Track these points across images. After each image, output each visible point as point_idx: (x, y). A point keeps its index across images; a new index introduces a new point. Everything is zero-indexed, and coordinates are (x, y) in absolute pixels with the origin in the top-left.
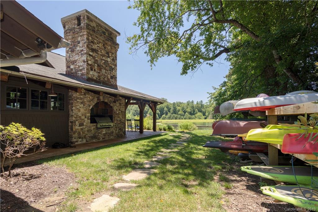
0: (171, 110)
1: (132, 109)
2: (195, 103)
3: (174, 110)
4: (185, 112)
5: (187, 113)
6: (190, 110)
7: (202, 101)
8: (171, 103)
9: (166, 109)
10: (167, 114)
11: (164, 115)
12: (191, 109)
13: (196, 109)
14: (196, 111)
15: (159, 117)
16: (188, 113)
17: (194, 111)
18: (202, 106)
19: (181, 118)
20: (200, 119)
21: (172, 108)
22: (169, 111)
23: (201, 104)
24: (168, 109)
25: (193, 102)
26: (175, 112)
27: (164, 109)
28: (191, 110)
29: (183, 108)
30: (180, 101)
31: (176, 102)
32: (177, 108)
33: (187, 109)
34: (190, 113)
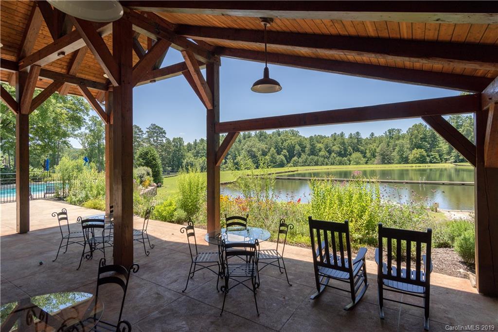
0: (307, 149)
1: (243, 149)
2: (347, 136)
3: (311, 148)
4: (330, 152)
5: (333, 154)
6: (338, 149)
7: (358, 133)
8: (306, 137)
9: (297, 147)
10: (299, 156)
11: (295, 158)
12: (340, 146)
13: (350, 147)
14: (349, 151)
15: (287, 161)
16: (335, 153)
17: (345, 150)
18: (359, 141)
19: (325, 163)
20: (358, 163)
21: (308, 146)
22: (304, 151)
23: (358, 138)
24: (301, 147)
25: (342, 135)
26: (313, 152)
27: (294, 147)
28: (341, 149)
29: (327, 147)
30: (319, 135)
31: (313, 135)
32: (316, 146)
33: (334, 147)
34: (340, 154)
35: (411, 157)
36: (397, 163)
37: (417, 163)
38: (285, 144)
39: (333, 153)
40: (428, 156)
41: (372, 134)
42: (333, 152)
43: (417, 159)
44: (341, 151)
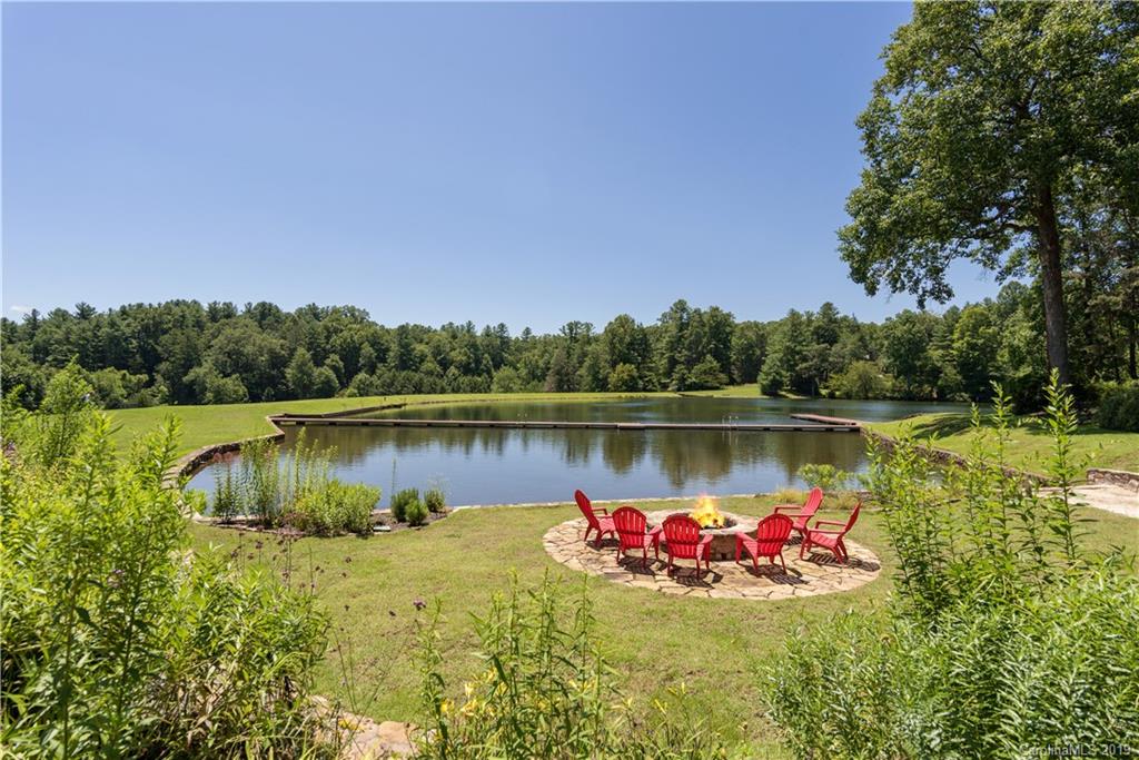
0: (391, 354)
2: (479, 331)
3: (402, 354)
4: (445, 364)
5: (453, 370)
6: (464, 359)
7: (502, 326)
8: (387, 327)
9: (367, 349)
10: (372, 371)
11: (362, 376)
12: (467, 352)
13: (486, 355)
14: (484, 362)
15: (341, 383)
16: (456, 367)
17: (478, 361)
18: (505, 342)
19: (439, 388)
20: (508, 390)
21: (394, 347)
22: (383, 360)
23: (501, 337)
24: (377, 351)
25: (469, 327)
26: (407, 361)
27: (360, 349)
28: (469, 358)
29: (437, 352)
30: (417, 323)
32: (414, 349)
33: (453, 353)
34: (466, 369)
35: (613, 378)
36: (586, 391)
37: (625, 391)
38: (336, 340)
39: (452, 367)
40: (641, 378)
41: (527, 331)
42: (451, 364)
43: (625, 383)
44: (470, 364)
